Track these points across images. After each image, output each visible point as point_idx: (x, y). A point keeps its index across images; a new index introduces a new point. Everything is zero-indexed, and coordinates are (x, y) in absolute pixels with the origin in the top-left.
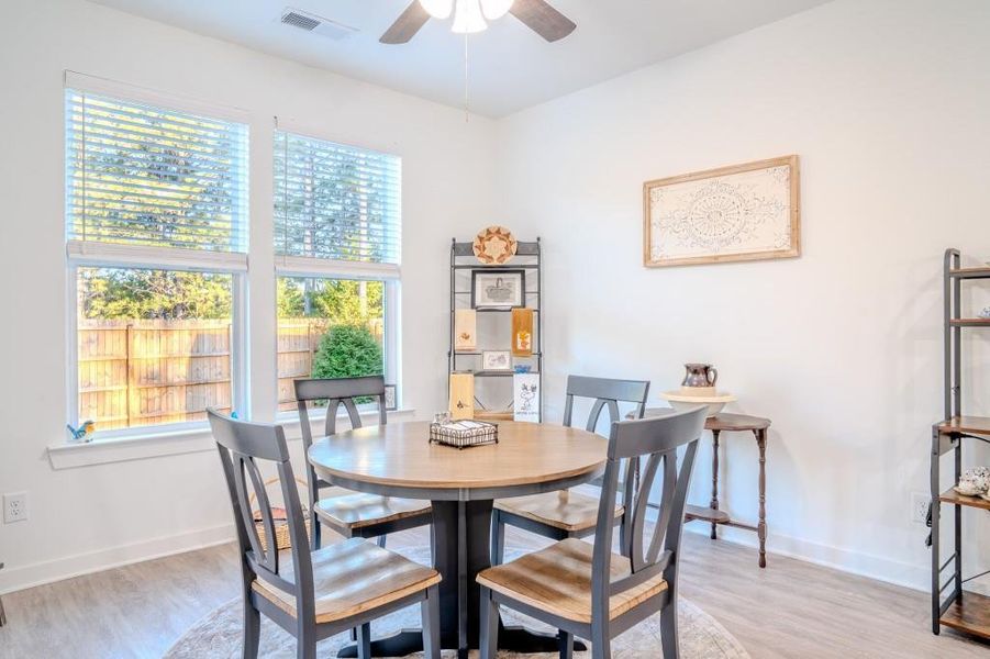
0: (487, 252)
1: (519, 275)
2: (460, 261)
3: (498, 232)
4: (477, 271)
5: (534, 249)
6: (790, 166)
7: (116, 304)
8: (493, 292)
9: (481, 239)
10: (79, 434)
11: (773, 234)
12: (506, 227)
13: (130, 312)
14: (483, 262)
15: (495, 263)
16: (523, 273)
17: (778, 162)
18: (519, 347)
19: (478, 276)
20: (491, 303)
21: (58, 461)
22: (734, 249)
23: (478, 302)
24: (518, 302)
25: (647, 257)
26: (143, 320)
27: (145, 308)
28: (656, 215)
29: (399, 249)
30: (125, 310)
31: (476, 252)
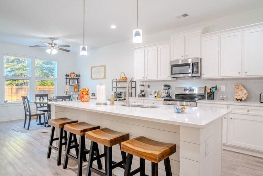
0: (71, 76)
1: (77, 80)
2: (68, 77)
3: (73, 73)
4: (70, 79)
5: (79, 76)
6: (105, 66)
7: (9, 82)
8: (73, 82)
9: (71, 74)
10: (5, 102)
11: (103, 76)
12: (75, 72)
13: (12, 84)
14: (70, 78)
15: (72, 78)
16: (77, 79)
17: (103, 66)
18: (75, 91)
19: (70, 80)
20: (72, 84)
21: (2, 105)
22: (99, 77)
23: (70, 84)
24: (76, 84)
25: (91, 78)
26: (16, 86)
27: (17, 83)
28: (93, 71)
29: (57, 76)
30: (11, 84)
31: (70, 76)
